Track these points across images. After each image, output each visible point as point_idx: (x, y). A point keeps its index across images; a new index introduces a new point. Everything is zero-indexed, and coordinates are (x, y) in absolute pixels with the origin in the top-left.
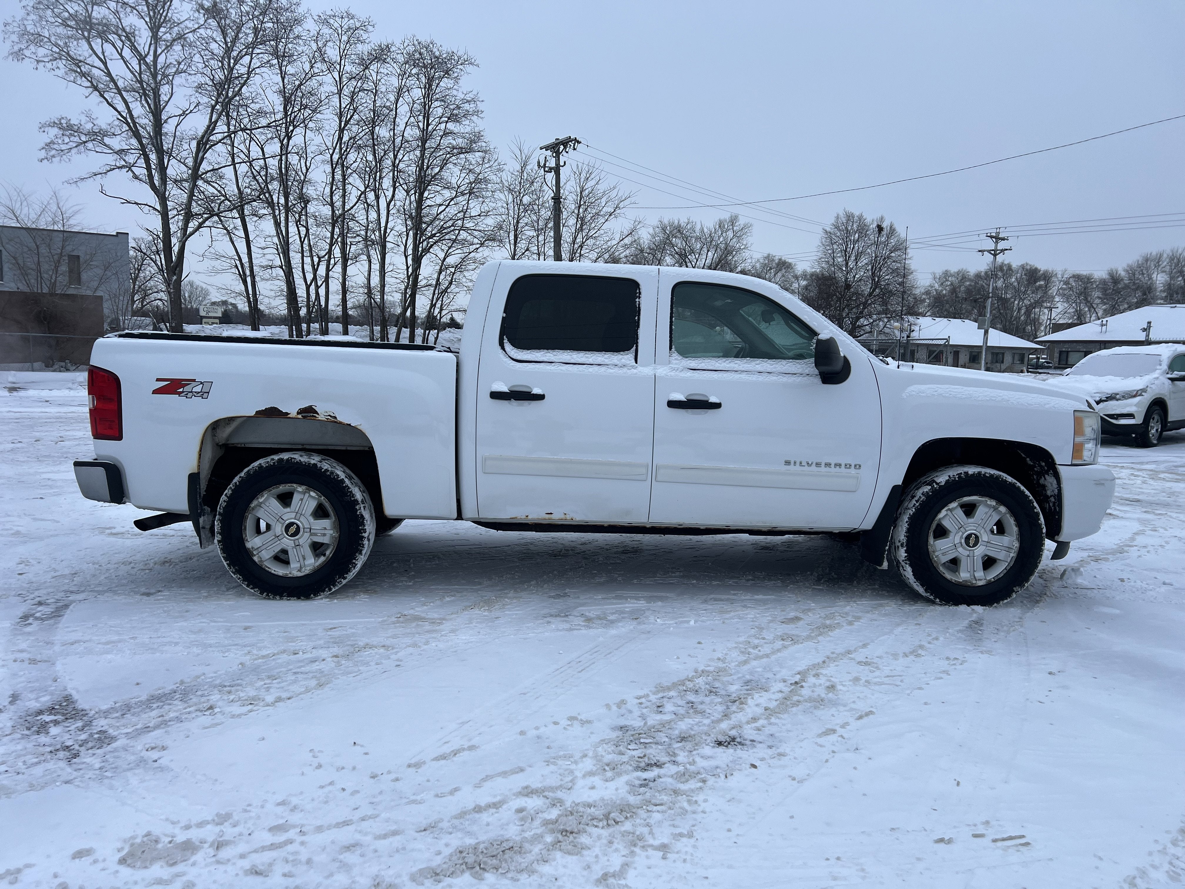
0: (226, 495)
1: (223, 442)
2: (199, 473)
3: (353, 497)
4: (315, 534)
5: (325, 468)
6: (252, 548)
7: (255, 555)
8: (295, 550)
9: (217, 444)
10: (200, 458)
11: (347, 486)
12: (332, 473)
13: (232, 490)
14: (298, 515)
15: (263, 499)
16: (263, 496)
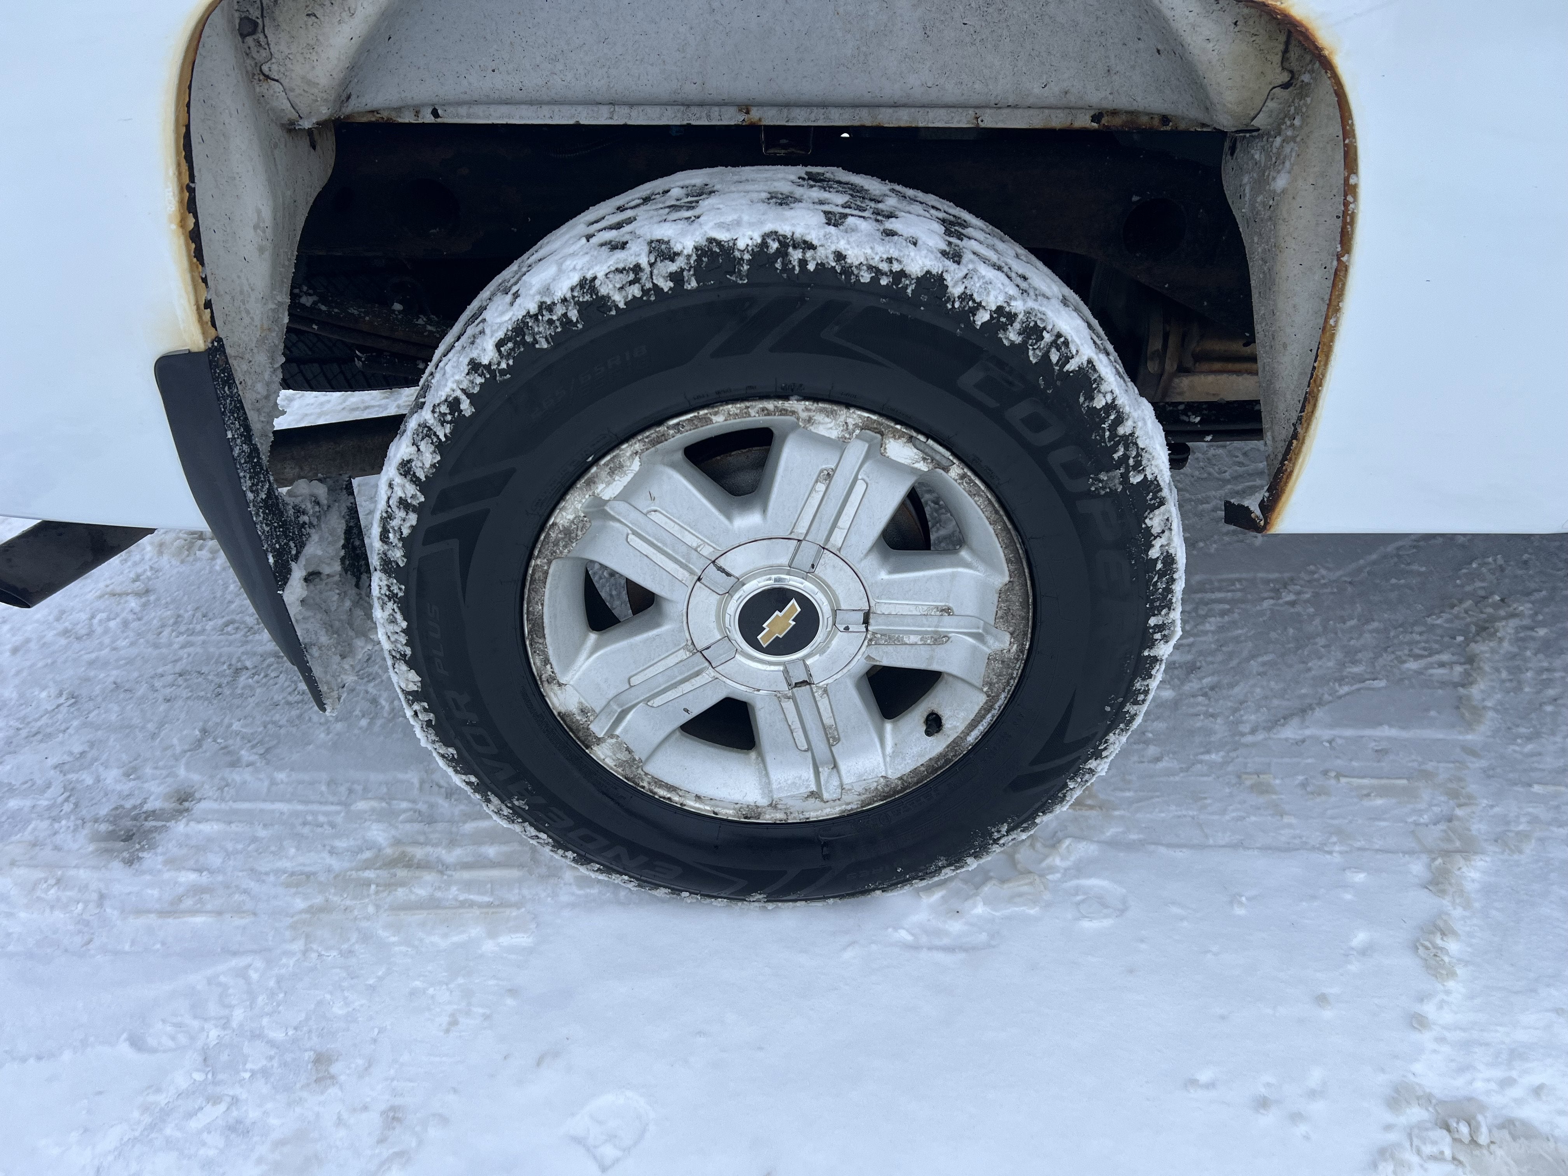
0: (406, 468)
1: (324, 112)
2: (217, 349)
3: (1138, 466)
4: (892, 639)
5: (992, 300)
6: (583, 711)
7: (599, 741)
8: (789, 705)
9: (291, 129)
10: (198, 255)
11: (1111, 407)
12: (1033, 331)
13: (440, 447)
14: (808, 552)
15: (619, 484)
16: (616, 469)
